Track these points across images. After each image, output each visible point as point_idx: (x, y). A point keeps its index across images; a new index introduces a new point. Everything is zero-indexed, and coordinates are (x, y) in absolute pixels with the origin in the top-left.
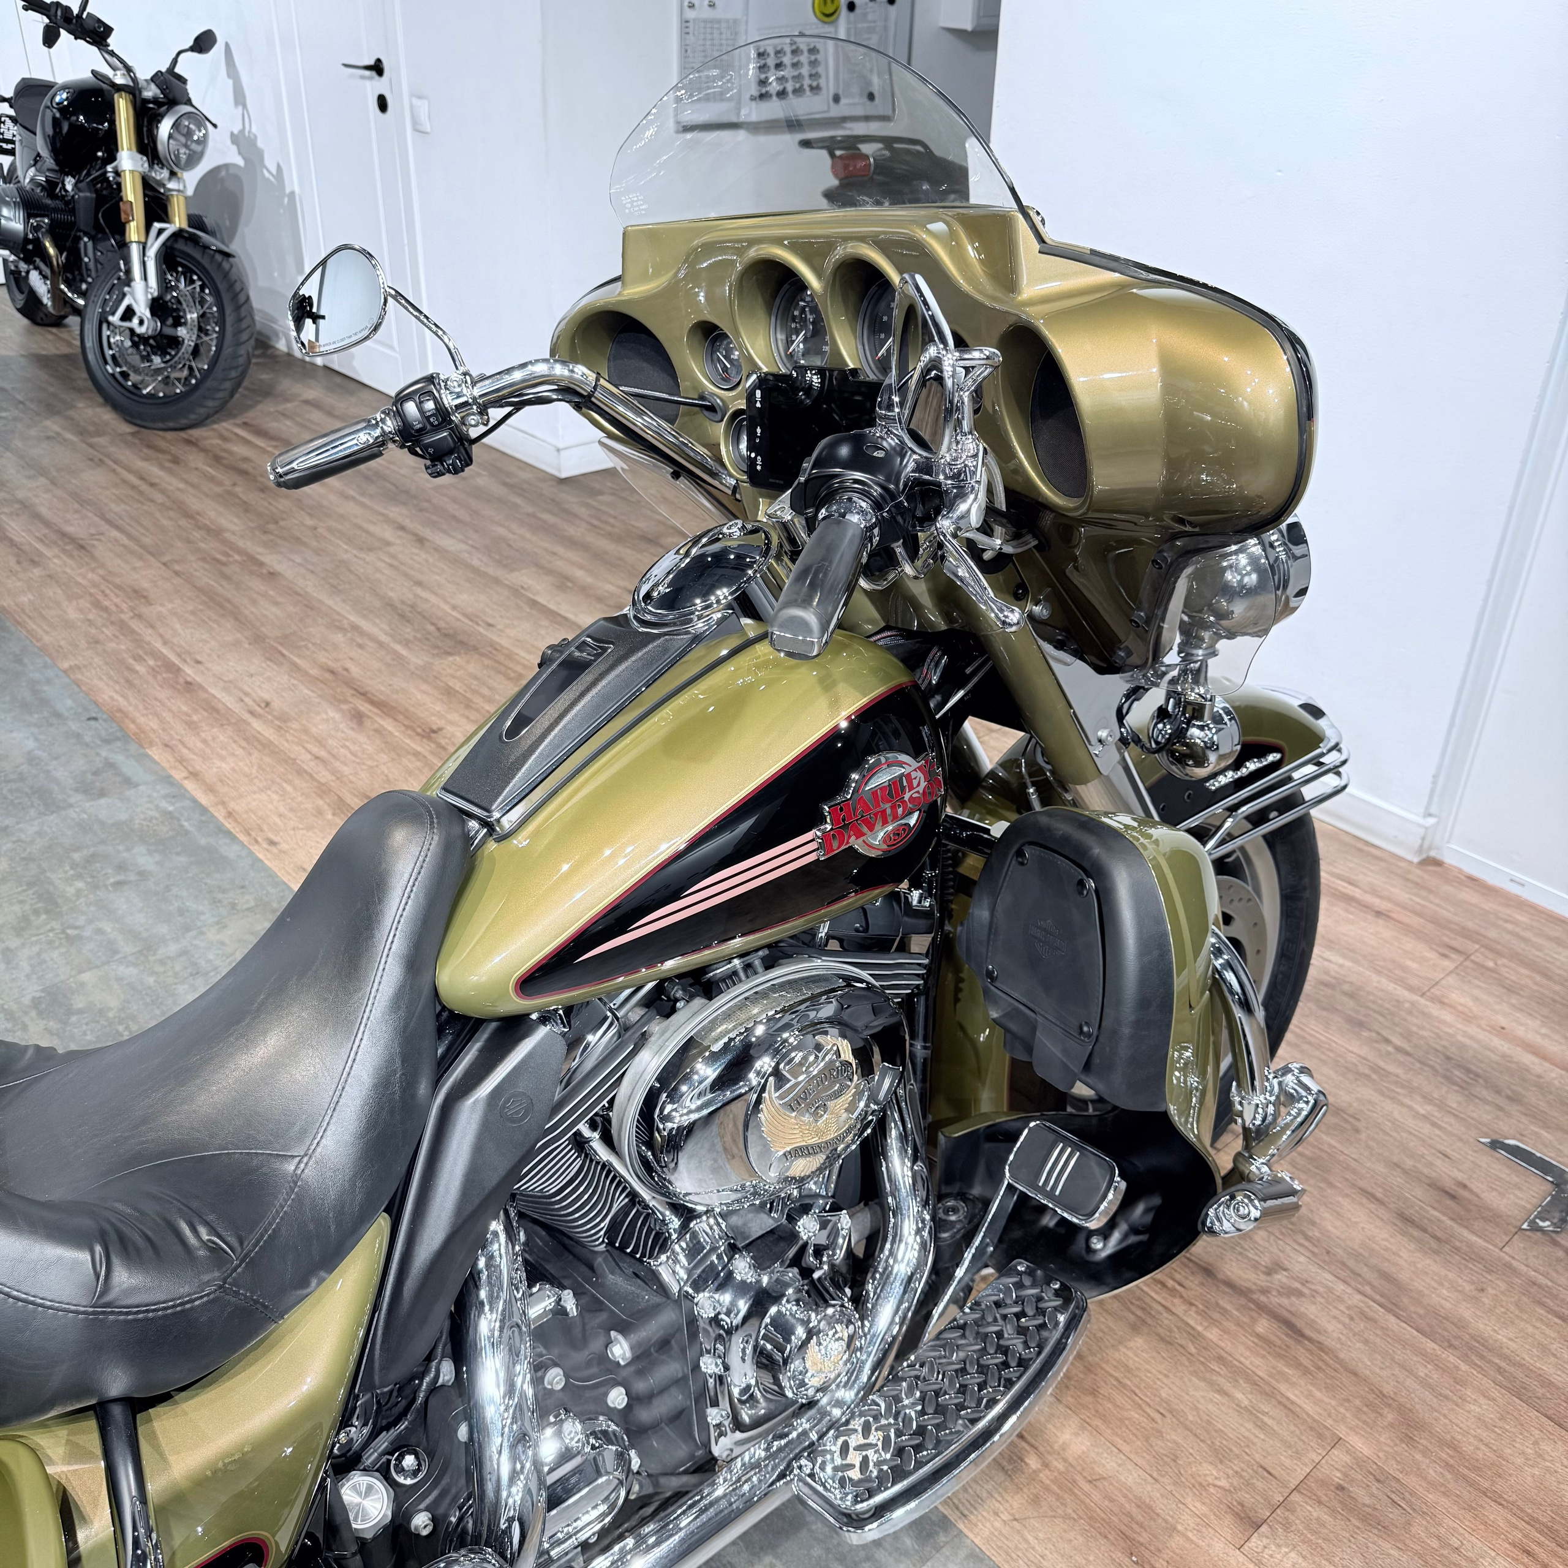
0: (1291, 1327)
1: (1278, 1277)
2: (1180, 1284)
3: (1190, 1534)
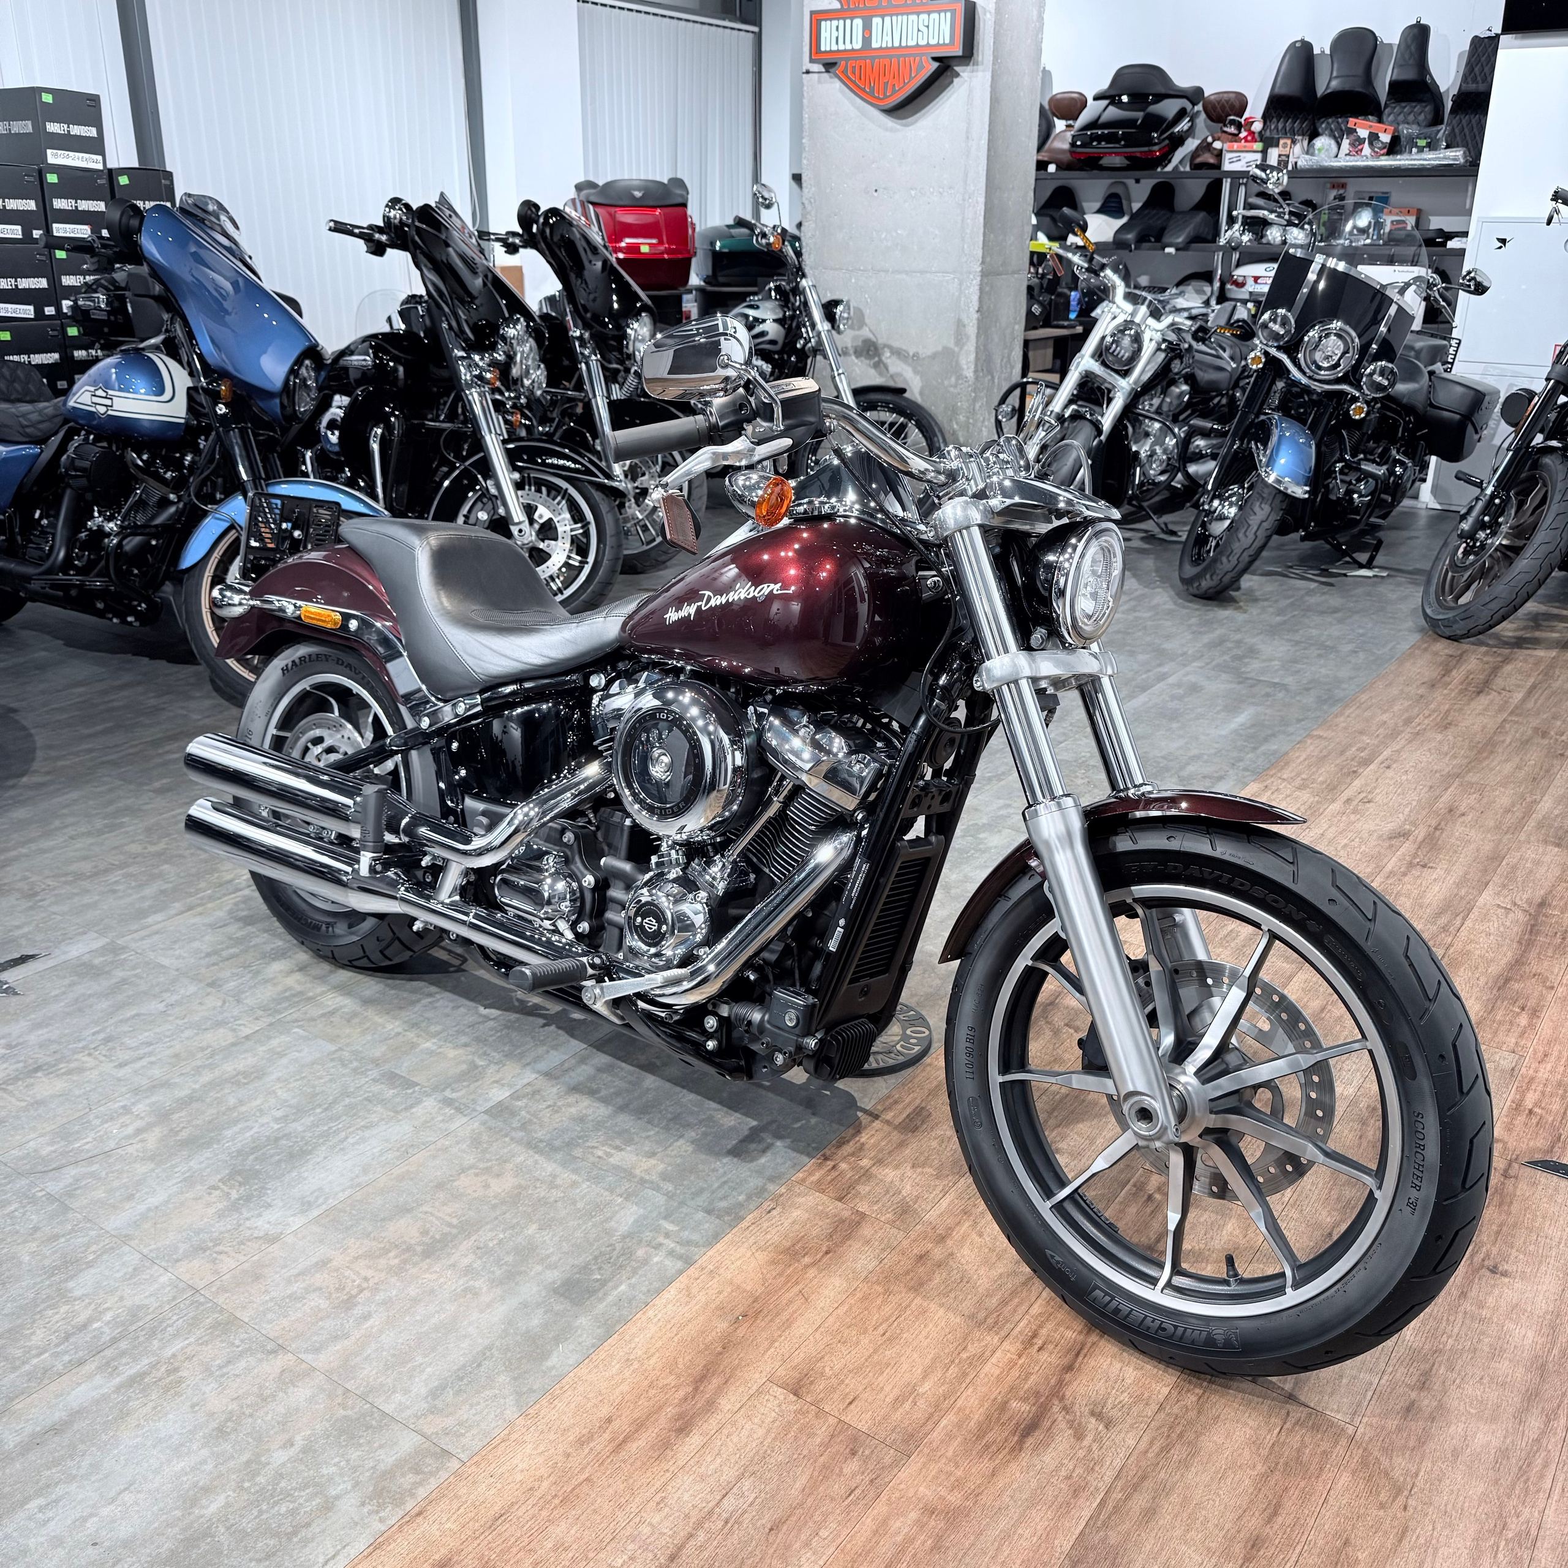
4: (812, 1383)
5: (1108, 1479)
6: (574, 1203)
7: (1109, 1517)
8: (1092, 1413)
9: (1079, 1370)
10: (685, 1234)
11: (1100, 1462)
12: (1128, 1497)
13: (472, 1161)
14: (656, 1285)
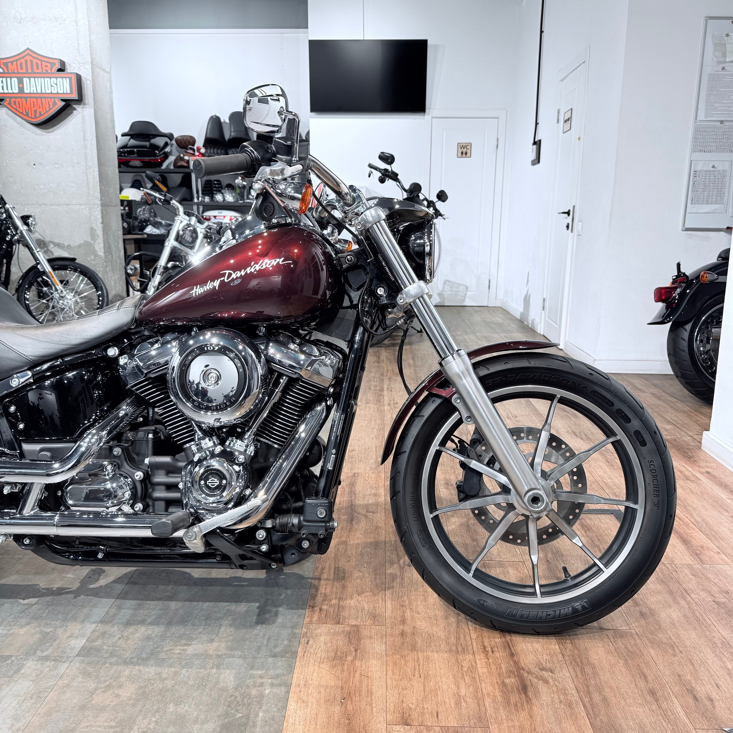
0: (524, 688)
1: (544, 672)
2: (493, 652)
3: (374, 709)
4: (410, 716)
5: (576, 695)
6: (186, 683)
7: (593, 711)
8: (541, 670)
9: (517, 654)
10: (271, 672)
11: (565, 689)
12: (591, 699)
13: (93, 686)
14: (280, 704)
